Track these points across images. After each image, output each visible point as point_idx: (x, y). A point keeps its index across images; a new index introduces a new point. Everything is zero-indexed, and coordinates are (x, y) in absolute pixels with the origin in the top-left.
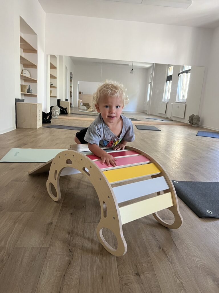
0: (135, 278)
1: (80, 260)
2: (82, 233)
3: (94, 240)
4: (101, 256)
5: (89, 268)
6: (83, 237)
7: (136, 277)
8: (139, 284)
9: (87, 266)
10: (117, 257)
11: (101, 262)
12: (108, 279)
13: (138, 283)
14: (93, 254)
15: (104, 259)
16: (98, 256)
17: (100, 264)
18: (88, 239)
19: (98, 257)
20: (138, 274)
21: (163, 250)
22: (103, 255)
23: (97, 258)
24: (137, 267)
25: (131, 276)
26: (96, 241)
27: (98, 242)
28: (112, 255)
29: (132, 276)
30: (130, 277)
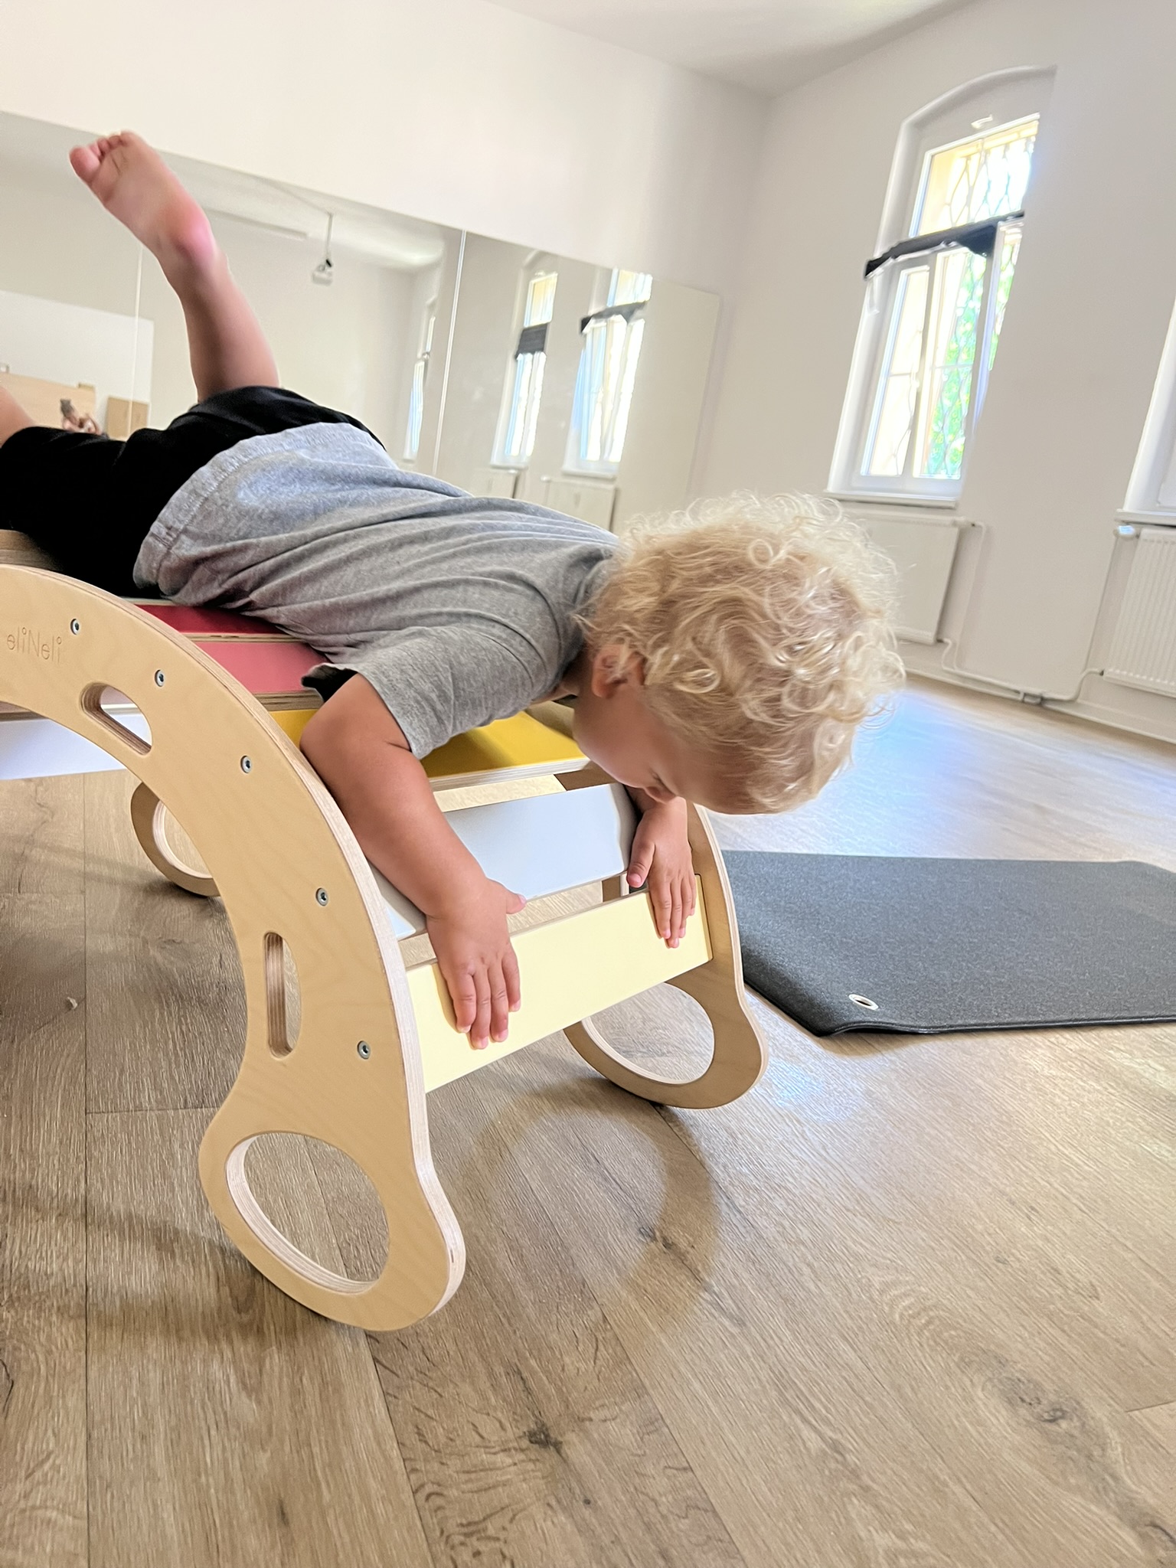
0: (531, 1466)
1: (74, 1401)
2: (75, 1188)
3: (176, 1232)
4: (245, 1349)
5: (159, 1451)
6: (87, 1216)
7: (534, 1461)
8: (564, 1509)
9: (143, 1438)
10: (369, 1335)
11: (252, 1388)
12: (330, 1519)
13: (559, 1502)
14: (180, 1339)
15: (276, 1360)
16: (224, 1345)
17: (247, 1409)
18: (128, 1227)
19: (228, 1354)
20: (547, 1436)
21: (667, 1245)
22: (260, 1331)
23: (216, 1366)
24: (532, 1384)
25: (501, 1459)
26: (196, 1237)
27: (211, 1243)
28: (335, 1322)
29: (509, 1461)
30: (492, 1468)
